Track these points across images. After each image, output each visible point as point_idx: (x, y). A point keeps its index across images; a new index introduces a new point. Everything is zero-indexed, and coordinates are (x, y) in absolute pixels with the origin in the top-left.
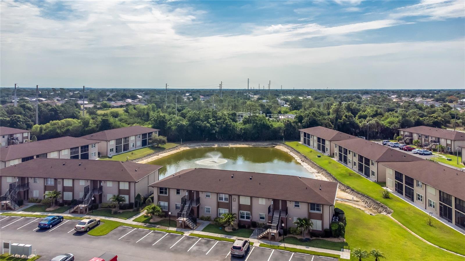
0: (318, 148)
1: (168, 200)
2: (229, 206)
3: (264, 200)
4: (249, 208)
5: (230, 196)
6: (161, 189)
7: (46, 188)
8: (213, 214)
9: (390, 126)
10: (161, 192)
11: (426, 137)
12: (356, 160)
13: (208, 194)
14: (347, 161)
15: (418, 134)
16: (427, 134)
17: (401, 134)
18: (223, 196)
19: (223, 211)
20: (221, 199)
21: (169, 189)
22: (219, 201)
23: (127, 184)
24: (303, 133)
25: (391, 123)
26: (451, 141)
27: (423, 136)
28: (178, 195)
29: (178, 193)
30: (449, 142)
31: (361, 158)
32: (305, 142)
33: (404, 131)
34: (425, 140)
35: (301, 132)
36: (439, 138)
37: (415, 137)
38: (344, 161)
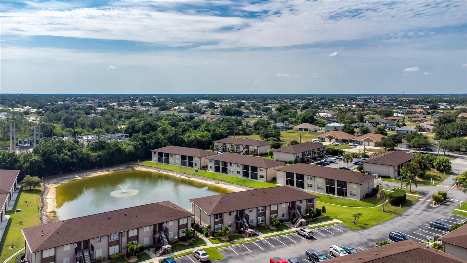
0: (182, 165)
1: (222, 222)
2: (264, 214)
3: (285, 204)
4: (276, 212)
5: (265, 207)
6: (217, 215)
7: (110, 244)
8: (254, 223)
9: (203, 139)
10: (217, 218)
11: (238, 145)
12: (241, 169)
13: (250, 210)
14: (227, 171)
15: (231, 144)
16: (239, 144)
17: (215, 145)
18: (261, 208)
19: (260, 218)
20: (259, 210)
21: (223, 213)
22: (258, 212)
23: (185, 219)
24: (157, 154)
25: (202, 136)
26: (257, 147)
27: (235, 145)
28: (230, 216)
29: (230, 214)
30: (256, 148)
31: (246, 167)
32: (160, 161)
33: (218, 143)
34: (237, 148)
35: (153, 153)
36: (247, 146)
37: (229, 146)
38: (222, 171)
